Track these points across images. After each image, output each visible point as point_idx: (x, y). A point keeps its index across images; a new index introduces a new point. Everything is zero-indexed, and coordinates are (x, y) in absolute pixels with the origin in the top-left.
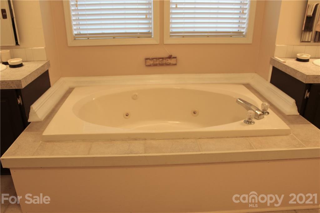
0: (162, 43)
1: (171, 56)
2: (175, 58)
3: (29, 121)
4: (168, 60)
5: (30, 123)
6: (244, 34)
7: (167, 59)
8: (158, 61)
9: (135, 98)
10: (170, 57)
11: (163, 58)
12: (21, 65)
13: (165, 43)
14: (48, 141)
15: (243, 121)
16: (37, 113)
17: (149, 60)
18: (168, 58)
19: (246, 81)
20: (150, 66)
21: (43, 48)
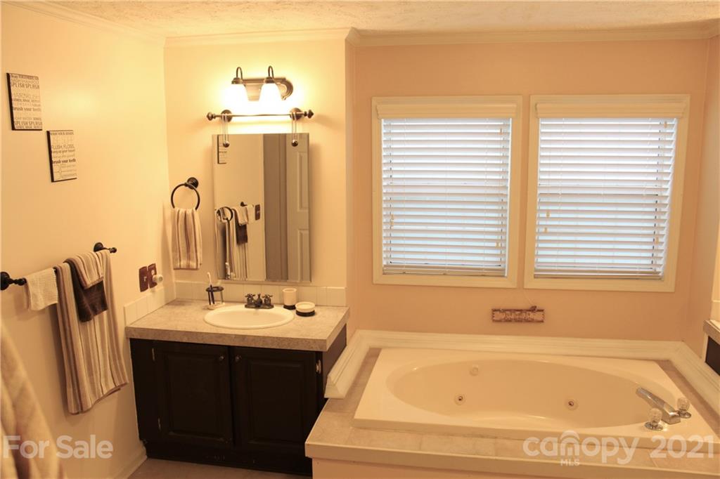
0: (521, 286)
1: (536, 307)
2: (542, 311)
3: (326, 396)
4: (529, 315)
5: (327, 399)
6: (660, 274)
7: (528, 312)
8: (513, 314)
9: (474, 372)
10: (533, 309)
11: (521, 311)
12: (312, 314)
13: (525, 287)
14: (361, 428)
15: (643, 424)
16: (337, 385)
17: (498, 312)
18: (530, 311)
19: (663, 356)
20: (500, 321)
21: (343, 288)
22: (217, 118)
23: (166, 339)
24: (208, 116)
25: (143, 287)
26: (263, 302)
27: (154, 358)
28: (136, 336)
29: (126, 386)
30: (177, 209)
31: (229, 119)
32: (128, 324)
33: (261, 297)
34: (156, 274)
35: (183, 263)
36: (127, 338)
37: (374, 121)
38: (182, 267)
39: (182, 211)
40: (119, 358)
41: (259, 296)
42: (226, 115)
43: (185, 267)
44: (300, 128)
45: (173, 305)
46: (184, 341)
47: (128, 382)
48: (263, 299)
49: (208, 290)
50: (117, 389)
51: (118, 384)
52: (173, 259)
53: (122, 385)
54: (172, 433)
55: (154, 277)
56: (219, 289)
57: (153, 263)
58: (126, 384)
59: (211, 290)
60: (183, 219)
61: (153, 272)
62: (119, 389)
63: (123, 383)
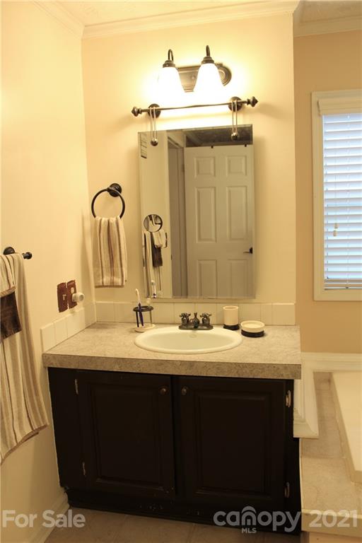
5: (298, 440)
16: (306, 421)
21: (292, 304)
22: (144, 114)
23: (92, 367)
24: (133, 112)
25: (62, 307)
26: (201, 322)
27: (77, 391)
28: (56, 365)
29: (47, 428)
30: (98, 218)
31: (158, 113)
32: (46, 350)
33: (198, 317)
34: (75, 292)
35: (107, 280)
36: (45, 367)
37: (315, 118)
38: (105, 284)
39: (104, 220)
40: (37, 394)
41: (196, 315)
42: (154, 108)
43: (109, 284)
44: (242, 120)
45: (94, 328)
46: (115, 370)
47: (48, 424)
48: (201, 320)
49: (135, 310)
50: (35, 433)
51: (36, 427)
52: (95, 274)
53: (41, 428)
54: (99, 480)
55: (74, 295)
56: (149, 309)
57: (73, 279)
58: (45, 426)
59: (139, 310)
60: (106, 229)
61: (72, 290)
62: (37, 433)
63: (43, 425)
